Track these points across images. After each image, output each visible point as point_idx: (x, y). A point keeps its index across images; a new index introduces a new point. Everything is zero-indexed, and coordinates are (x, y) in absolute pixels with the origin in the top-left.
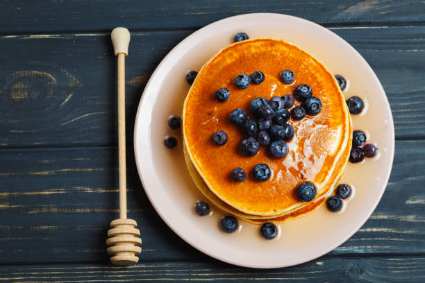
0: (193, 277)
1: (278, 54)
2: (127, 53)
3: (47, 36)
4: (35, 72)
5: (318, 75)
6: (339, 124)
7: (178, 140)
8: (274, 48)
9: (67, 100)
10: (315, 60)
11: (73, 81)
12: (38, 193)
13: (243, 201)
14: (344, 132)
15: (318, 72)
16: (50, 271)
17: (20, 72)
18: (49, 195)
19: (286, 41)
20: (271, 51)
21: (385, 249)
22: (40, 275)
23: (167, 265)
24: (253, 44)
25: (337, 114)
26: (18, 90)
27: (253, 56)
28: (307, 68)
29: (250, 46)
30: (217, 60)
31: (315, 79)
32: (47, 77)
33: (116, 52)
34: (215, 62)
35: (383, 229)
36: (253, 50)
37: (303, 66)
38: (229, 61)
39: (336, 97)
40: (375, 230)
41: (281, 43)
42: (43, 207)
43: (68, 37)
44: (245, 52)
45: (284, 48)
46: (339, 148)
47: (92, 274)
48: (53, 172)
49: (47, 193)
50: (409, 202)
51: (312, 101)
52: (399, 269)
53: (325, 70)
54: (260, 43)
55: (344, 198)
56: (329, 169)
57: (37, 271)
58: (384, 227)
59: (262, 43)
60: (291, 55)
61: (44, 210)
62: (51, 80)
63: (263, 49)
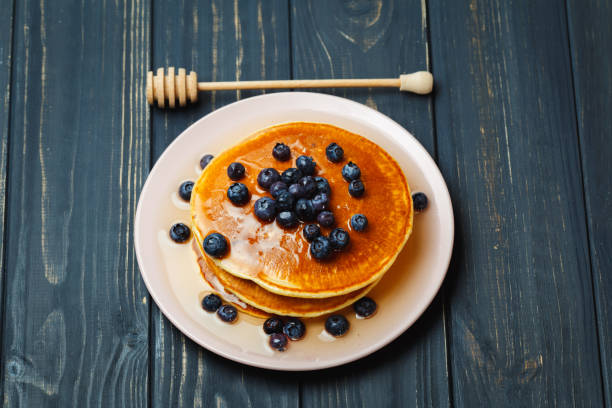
0: (133, 168)
1: (391, 219)
3: (424, 15)
4: (380, 5)
5: (366, 265)
6: (303, 285)
8: (398, 215)
9: (347, 37)
11: (370, 43)
12: (236, 12)
15: (371, 265)
18: (234, 24)
20: (394, 211)
21: (159, 372)
22: (140, 18)
23: (148, 141)
25: (316, 284)
27: (386, 191)
28: (375, 252)
29: (401, 189)
30: (384, 157)
31: (361, 260)
32: (374, 17)
33: (402, 76)
35: (185, 370)
36: (396, 193)
37: (376, 247)
38: (381, 167)
42: (219, 17)
43: (423, 36)
44: (393, 184)
48: (260, 26)
49: (236, 22)
50: (219, 401)
51: (326, 243)
52: (134, 388)
53: (373, 273)
55: (219, 314)
58: (187, 372)
60: (391, 234)
61: (216, 19)
62: (371, 20)
63: (397, 203)
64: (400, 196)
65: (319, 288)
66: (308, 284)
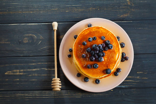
1: (101, 31)
2: (57, 29)
3: (34, 24)
4: (30, 35)
5: (112, 37)
6: (118, 51)
7: (72, 55)
8: (99, 30)
9: (39, 43)
10: (111, 33)
11: (41, 37)
12: (31, 70)
13: (90, 74)
14: (119, 54)
15: (112, 36)
16: (35, 92)
17: (26, 35)
18: (35, 70)
19: (103, 27)
20: (98, 30)
21: (131, 86)
22: (32, 94)
23: (68, 91)
24: (93, 28)
25: (117, 48)
26: (25, 40)
27: (93, 32)
29: (92, 29)
31: (111, 38)
33: (54, 29)
34: (82, 33)
35: (130, 81)
36: (93, 30)
37: (107, 35)
38: (86, 33)
39: (117, 43)
40: (128, 81)
41: (101, 28)
44: (91, 30)
45: (102, 29)
46: (118, 59)
47: (47, 93)
48: (36, 64)
49: (34, 70)
50: (138, 73)
51: (110, 45)
52: (135, 92)
53: (114, 36)
54: (95, 28)
55: (119, 72)
56: (115, 65)
57: (32, 92)
58: (131, 80)
59: (96, 28)
60: (104, 31)
61: (33, 75)
62: (35, 37)
63: (96, 30)
64: (94, 29)
65: (118, 48)
66: (117, 50)
